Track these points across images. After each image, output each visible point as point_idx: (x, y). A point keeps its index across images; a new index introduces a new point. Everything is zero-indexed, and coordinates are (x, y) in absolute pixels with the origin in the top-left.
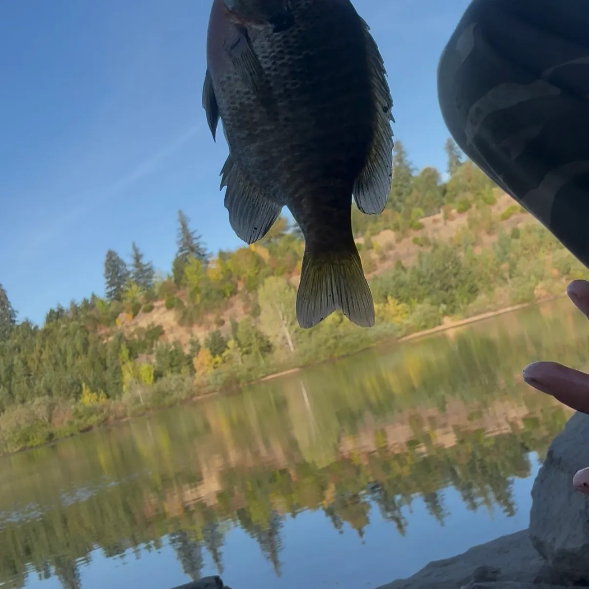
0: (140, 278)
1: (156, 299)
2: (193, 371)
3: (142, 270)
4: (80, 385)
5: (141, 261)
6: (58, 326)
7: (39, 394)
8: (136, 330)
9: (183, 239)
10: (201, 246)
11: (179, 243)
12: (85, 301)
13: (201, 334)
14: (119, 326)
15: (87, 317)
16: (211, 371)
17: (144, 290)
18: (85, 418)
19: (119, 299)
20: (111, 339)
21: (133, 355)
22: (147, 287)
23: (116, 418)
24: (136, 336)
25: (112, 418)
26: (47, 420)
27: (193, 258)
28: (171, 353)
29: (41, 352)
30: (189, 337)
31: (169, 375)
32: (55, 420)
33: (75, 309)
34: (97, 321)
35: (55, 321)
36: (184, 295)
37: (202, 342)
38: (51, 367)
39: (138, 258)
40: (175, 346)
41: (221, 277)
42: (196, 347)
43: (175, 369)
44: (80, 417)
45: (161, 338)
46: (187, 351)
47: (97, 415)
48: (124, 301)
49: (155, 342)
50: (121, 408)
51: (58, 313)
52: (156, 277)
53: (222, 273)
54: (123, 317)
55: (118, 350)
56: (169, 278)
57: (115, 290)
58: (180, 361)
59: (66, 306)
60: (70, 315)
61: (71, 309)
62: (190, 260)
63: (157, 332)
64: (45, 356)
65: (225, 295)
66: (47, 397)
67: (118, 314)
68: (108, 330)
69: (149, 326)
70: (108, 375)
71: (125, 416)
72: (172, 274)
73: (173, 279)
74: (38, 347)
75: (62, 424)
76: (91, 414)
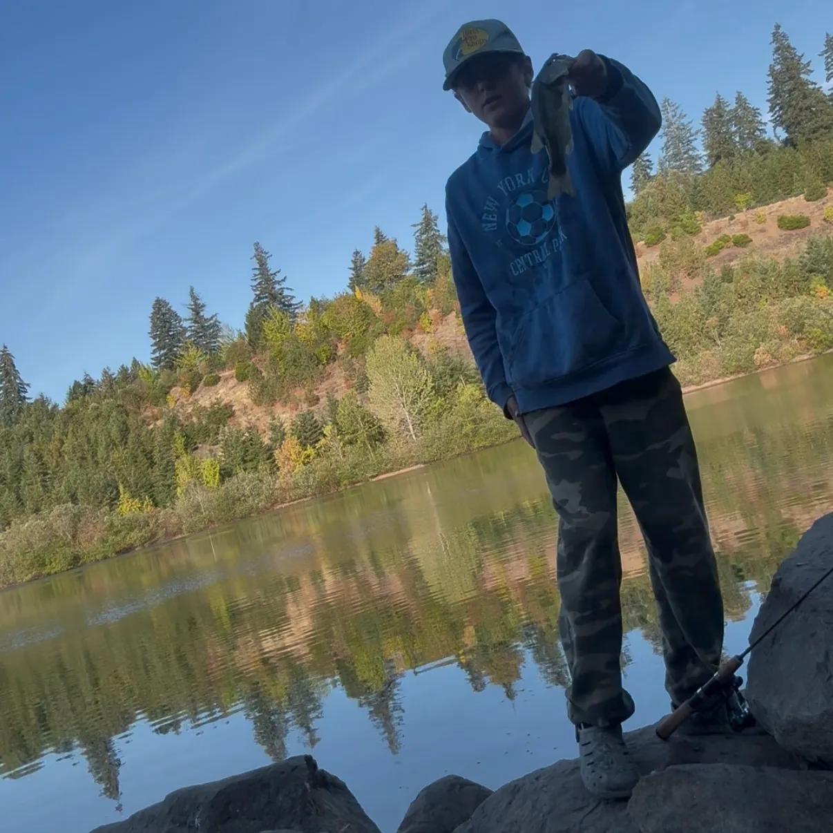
0: (201, 337)
1: (223, 366)
2: (274, 469)
3: (203, 327)
4: (117, 488)
5: (202, 314)
6: (85, 404)
7: (59, 501)
8: (193, 410)
9: (259, 284)
10: (286, 293)
11: (254, 288)
12: (124, 370)
13: (286, 416)
14: (172, 405)
15: (126, 392)
16: (300, 468)
17: (206, 354)
18: (123, 533)
19: (171, 367)
20: (159, 423)
21: (190, 445)
22: (211, 350)
23: (166, 534)
24: (195, 419)
25: (161, 533)
26: (70, 537)
27: (275, 309)
28: (244, 442)
29: (62, 443)
30: (269, 419)
31: (241, 474)
32: (81, 536)
33: (109, 380)
34: (139, 399)
35: (81, 397)
36: (262, 362)
37: (287, 427)
38: (76, 463)
39: (197, 309)
40: (249, 433)
41: (314, 336)
42: (279, 435)
43: (249, 465)
44: (116, 533)
45: (230, 422)
46: (266, 440)
47: (140, 531)
48: (178, 369)
49: (221, 426)
50: (174, 520)
51: (85, 387)
52: (223, 337)
53: (316, 330)
54: (176, 391)
55: (169, 439)
56: (241, 337)
57: (166, 354)
58: (257, 455)
59: (97, 377)
60: (103, 390)
61: (103, 381)
62: (270, 312)
63: (224, 413)
64: (67, 447)
65: (319, 362)
66: (70, 505)
67: (170, 388)
68: (156, 410)
69: (212, 405)
70: (157, 472)
71: (180, 531)
72: (244, 331)
73: (247, 339)
74: (57, 435)
75: (92, 541)
76: (132, 530)
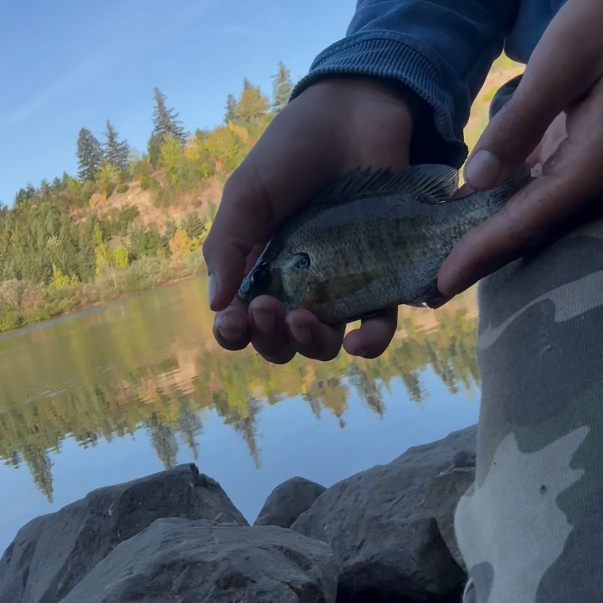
0: (114, 157)
1: (131, 179)
2: (168, 253)
3: (116, 149)
4: (51, 267)
5: (115, 140)
6: (27, 206)
7: (8, 277)
8: (108, 210)
9: (158, 118)
10: (178, 125)
11: (154, 122)
12: (57, 181)
13: (178, 216)
14: (93, 207)
15: (59, 198)
16: (187, 253)
17: (119, 169)
18: (56, 301)
19: (92, 179)
20: (84, 220)
21: (106, 236)
22: (122, 167)
23: (89, 302)
24: (109, 217)
25: (84, 301)
26: (16, 303)
27: (169, 137)
28: (146, 234)
29: (10, 234)
30: (165, 218)
31: (144, 257)
32: (24, 304)
33: (47, 189)
34: (69, 202)
35: (25, 201)
36: (160, 176)
37: (178, 223)
38: (21, 249)
39: (112, 136)
40: (150, 227)
41: (198, 157)
42: (172, 229)
43: (150, 251)
44: (51, 301)
45: (135, 219)
46: (162, 233)
47: (69, 299)
48: (97, 181)
49: (129, 222)
50: (94, 291)
51: (28, 193)
52: (131, 157)
53: (199, 153)
54: (95, 197)
55: (91, 232)
56: (145, 157)
57: (88, 170)
58: (156, 243)
59: (37, 186)
60: (41, 195)
61: (42, 189)
62: (166, 139)
63: (132, 213)
64: (14, 237)
65: (202, 176)
66: (15, 280)
67: (91, 194)
68: (81, 211)
69: (123, 208)
70: (81, 257)
71: (98, 299)
72: (147, 153)
73: (149, 159)
74: (7, 228)
75: (32, 308)
76: (62, 298)
